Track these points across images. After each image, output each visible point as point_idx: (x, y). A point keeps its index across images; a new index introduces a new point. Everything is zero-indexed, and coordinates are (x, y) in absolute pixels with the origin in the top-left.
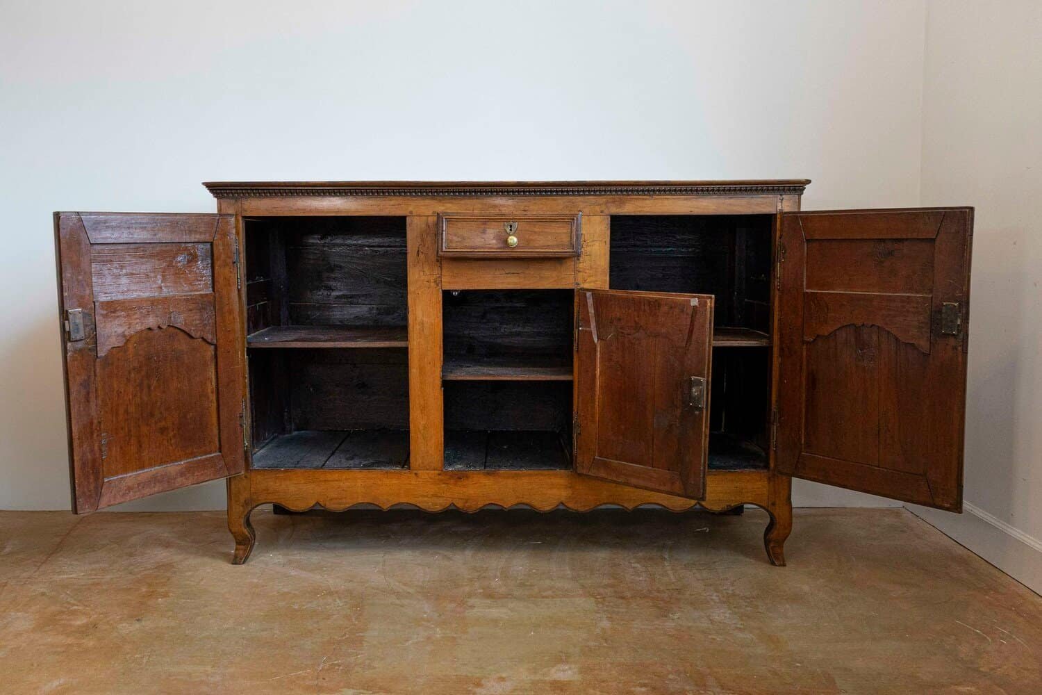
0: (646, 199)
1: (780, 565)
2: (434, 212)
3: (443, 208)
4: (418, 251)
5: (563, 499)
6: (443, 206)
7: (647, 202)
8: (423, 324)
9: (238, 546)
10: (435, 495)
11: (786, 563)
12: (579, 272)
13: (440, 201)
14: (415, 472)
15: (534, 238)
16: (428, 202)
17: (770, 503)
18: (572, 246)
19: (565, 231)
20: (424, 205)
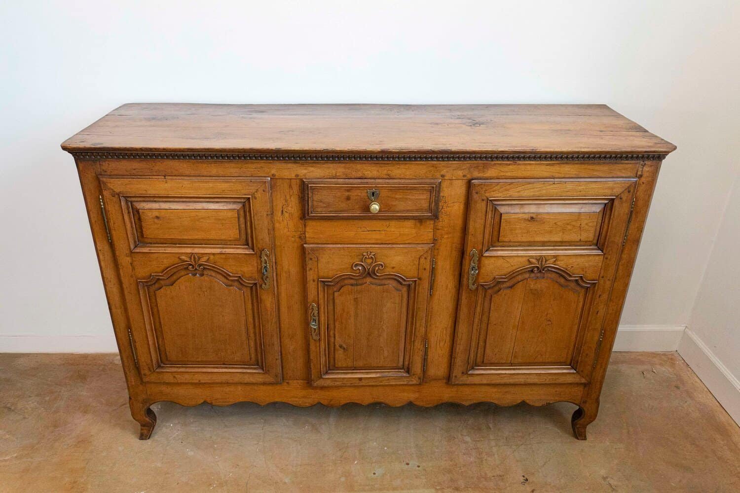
0: (509, 165)
1: (582, 440)
2: (297, 176)
3: (305, 171)
4: (282, 211)
5: (412, 399)
6: (306, 169)
7: (511, 167)
8: (289, 272)
9: (143, 428)
10: (304, 397)
11: (587, 437)
12: (438, 229)
13: (302, 164)
14: (287, 381)
15: (394, 203)
16: (290, 165)
17: (582, 401)
18: (430, 210)
19: (425, 197)
20: (287, 169)
